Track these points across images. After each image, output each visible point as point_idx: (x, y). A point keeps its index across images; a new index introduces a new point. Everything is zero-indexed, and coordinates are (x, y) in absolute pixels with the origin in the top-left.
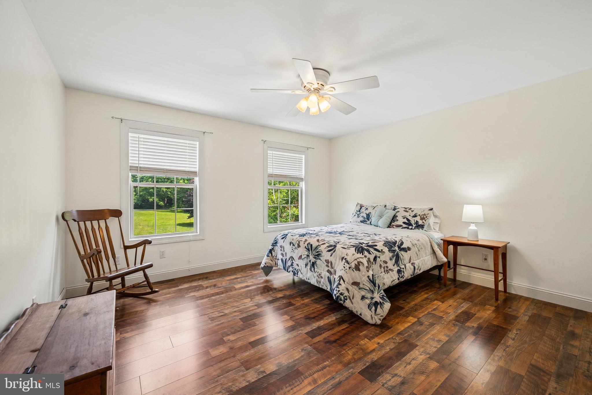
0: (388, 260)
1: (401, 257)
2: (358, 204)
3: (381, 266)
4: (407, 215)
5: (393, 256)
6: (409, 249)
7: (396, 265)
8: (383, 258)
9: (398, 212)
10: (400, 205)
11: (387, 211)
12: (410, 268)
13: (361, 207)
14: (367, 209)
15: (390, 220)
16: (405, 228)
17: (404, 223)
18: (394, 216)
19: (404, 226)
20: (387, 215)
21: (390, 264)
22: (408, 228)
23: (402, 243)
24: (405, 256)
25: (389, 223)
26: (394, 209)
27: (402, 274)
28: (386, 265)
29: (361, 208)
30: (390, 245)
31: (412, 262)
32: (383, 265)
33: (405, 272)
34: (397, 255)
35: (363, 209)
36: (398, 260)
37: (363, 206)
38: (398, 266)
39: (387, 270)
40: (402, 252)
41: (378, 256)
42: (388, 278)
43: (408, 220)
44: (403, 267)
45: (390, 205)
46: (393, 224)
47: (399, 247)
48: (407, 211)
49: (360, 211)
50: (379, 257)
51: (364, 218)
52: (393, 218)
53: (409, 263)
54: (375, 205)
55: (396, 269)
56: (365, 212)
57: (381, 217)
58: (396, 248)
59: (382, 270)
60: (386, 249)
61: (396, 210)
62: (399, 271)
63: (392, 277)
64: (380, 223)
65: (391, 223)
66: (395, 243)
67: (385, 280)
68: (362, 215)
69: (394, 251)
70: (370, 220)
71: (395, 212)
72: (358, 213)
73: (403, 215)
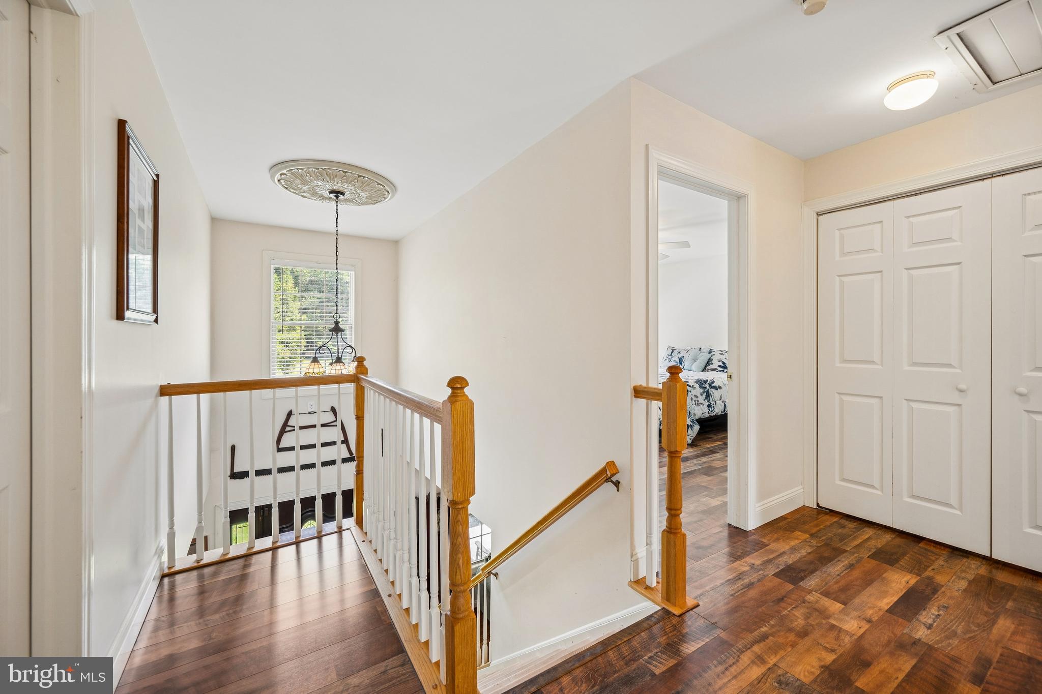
0: (699, 395)
1: (712, 393)
2: (669, 347)
3: (692, 399)
4: (723, 358)
5: (704, 392)
6: (720, 388)
7: (706, 400)
8: (694, 392)
9: (714, 355)
10: (716, 348)
11: (701, 354)
12: (721, 405)
13: (673, 350)
14: (679, 352)
15: (705, 364)
16: (720, 371)
17: (719, 366)
18: (709, 359)
19: (720, 369)
20: (702, 358)
21: (701, 399)
22: (723, 371)
23: (713, 382)
24: (716, 394)
25: (703, 367)
26: (710, 352)
27: (713, 409)
28: (696, 399)
29: (672, 352)
30: (701, 383)
31: (723, 399)
32: (694, 399)
33: (715, 407)
34: (708, 393)
35: (675, 353)
36: (709, 395)
37: (675, 350)
38: (709, 401)
39: (698, 404)
40: (713, 390)
41: (690, 390)
42: (698, 410)
43: (724, 363)
44: (714, 403)
45: (705, 349)
46: (708, 367)
47: (710, 385)
48: (723, 354)
49: (671, 355)
50: (691, 392)
51: (677, 362)
52: (708, 362)
53: (720, 400)
54: (688, 348)
55: (706, 403)
56: (677, 356)
57: (695, 360)
58: (707, 386)
59: (694, 403)
60: (697, 386)
61: (712, 354)
62: (709, 406)
63: (702, 410)
64: (693, 368)
65: (706, 366)
66: (706, 382)
67: (695, 411)
68: (673, 359)
69: (704, 388)
70: (683, 364)
71: (710, 355)
72: (670, 357)
73: (718, 358)
